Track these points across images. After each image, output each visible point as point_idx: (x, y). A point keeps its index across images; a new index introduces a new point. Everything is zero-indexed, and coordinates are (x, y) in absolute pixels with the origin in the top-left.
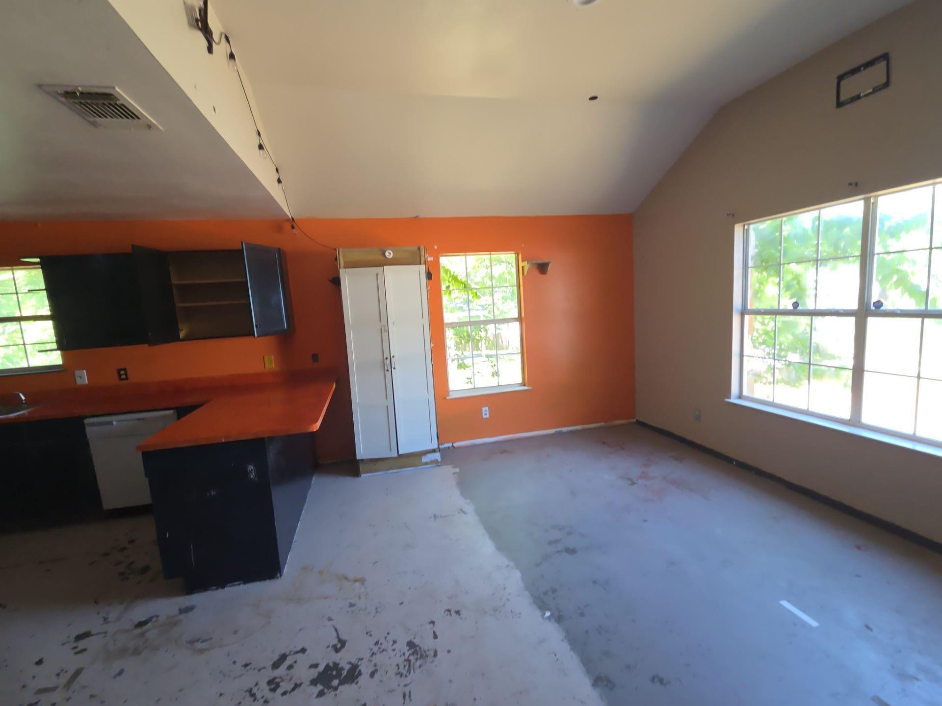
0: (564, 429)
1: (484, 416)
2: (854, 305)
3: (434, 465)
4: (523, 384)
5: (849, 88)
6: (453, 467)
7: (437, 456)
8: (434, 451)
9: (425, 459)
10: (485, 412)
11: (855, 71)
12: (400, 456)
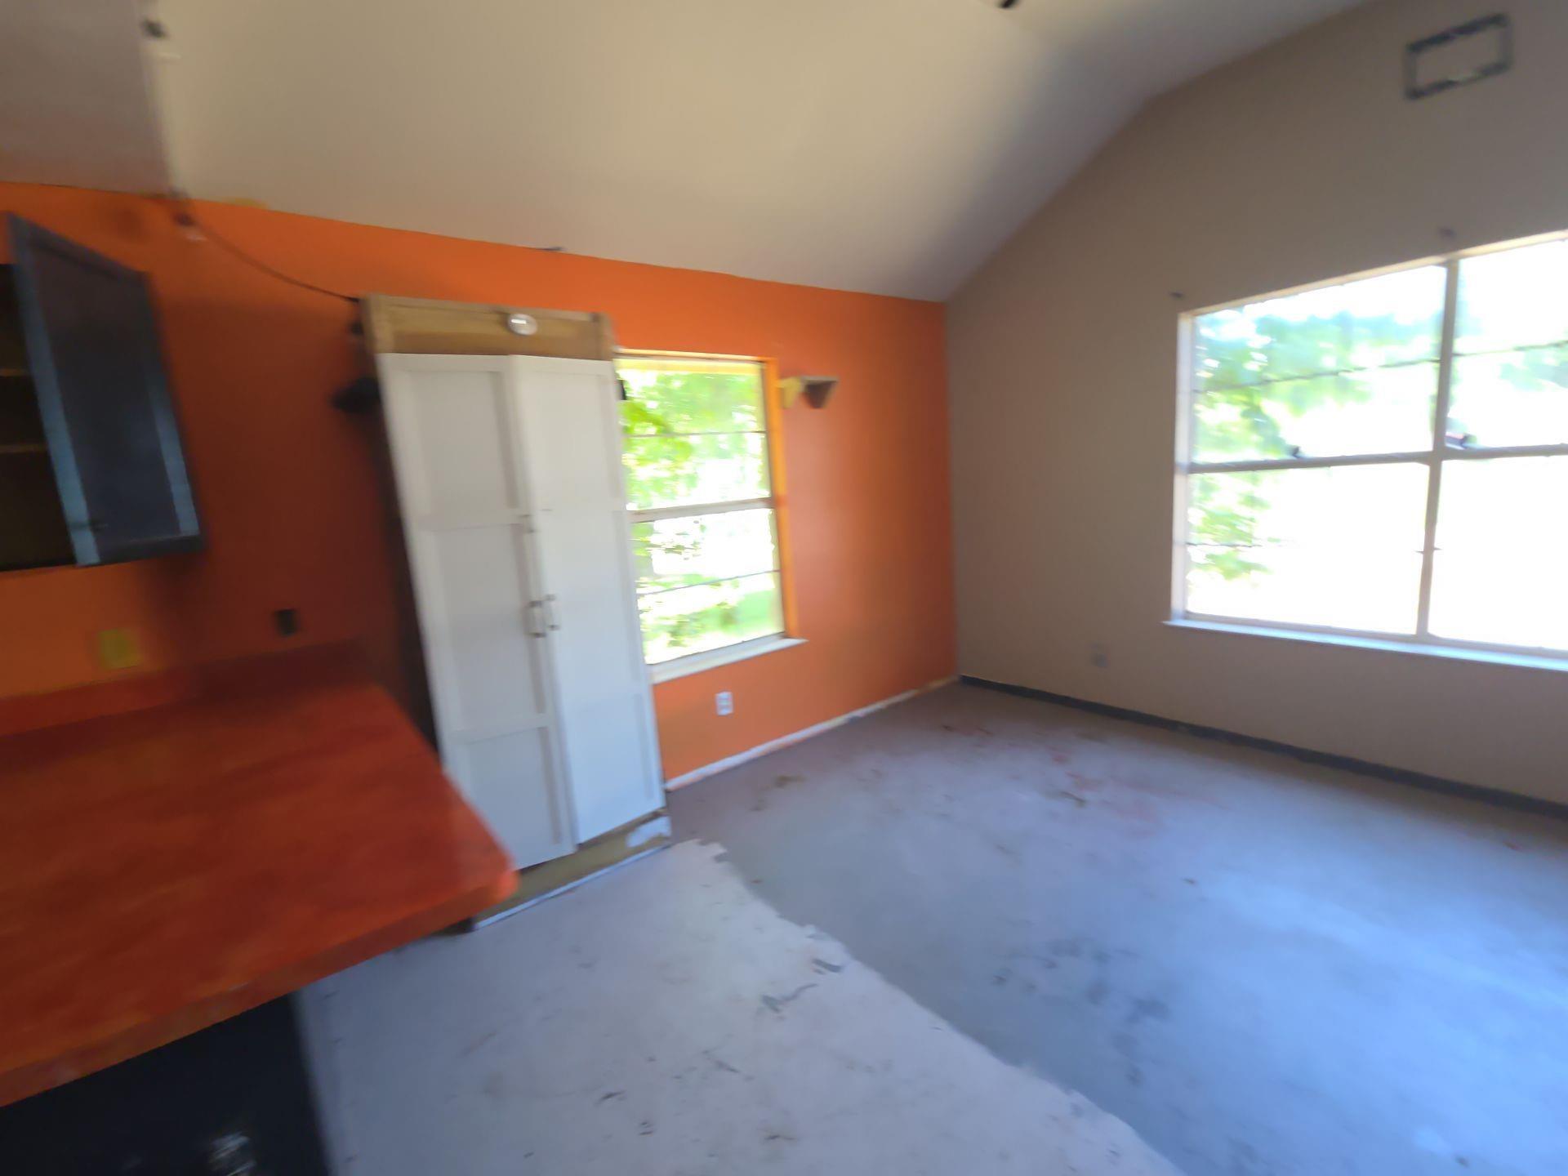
0: (859, 713)
1: (724, 712)
2: (1426, 444)
3: (657, 848)
4: (785, 635)
5: (1431, 67)
6: (703, 843)
7: (661, 826)
8: (655, 815)
9: (635, 840)
10: (725, 702)
11: (1442, 38)
12: (582, 847)
